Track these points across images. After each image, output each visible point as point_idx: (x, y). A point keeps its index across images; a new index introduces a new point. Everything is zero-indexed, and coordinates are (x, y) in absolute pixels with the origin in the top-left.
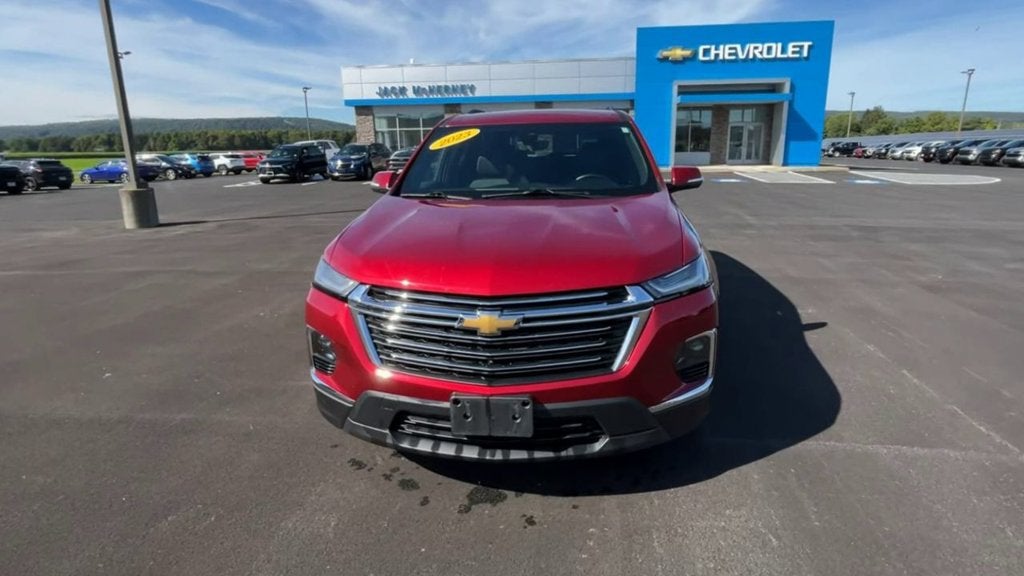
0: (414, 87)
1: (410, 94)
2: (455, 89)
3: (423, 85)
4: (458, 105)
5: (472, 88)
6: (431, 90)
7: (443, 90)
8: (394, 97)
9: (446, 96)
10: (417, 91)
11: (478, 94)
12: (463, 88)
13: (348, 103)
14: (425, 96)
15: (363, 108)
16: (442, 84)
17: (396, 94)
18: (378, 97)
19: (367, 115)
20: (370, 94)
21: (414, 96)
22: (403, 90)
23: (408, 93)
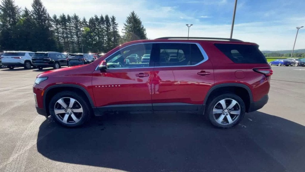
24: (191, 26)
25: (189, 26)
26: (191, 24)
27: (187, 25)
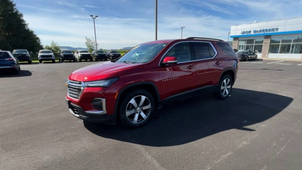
0: (254, 30)
1: (252, 33)
2: (270, 30)
3: (257, 30)
4: (270, 36)
5: (277, 29)
6: (260, 31)
7: (265, 31)
8: (246, 34)
9: (266, 33)
10: (255, 32)
11: (279, 31)
12: (273, 30)
13: (231, 37)
14: (258, 33)
15: (236, 38)
16: (265, 29)
17: (247, 33)
18: (241, 34)
19: (236, 40)
20: (239, 34)
21: (253, 33)
22: (250, 32)
23: (251, 33)
24: (96, 18)
25: (94, 17)
26: (96, 16)
27: (91, 16)
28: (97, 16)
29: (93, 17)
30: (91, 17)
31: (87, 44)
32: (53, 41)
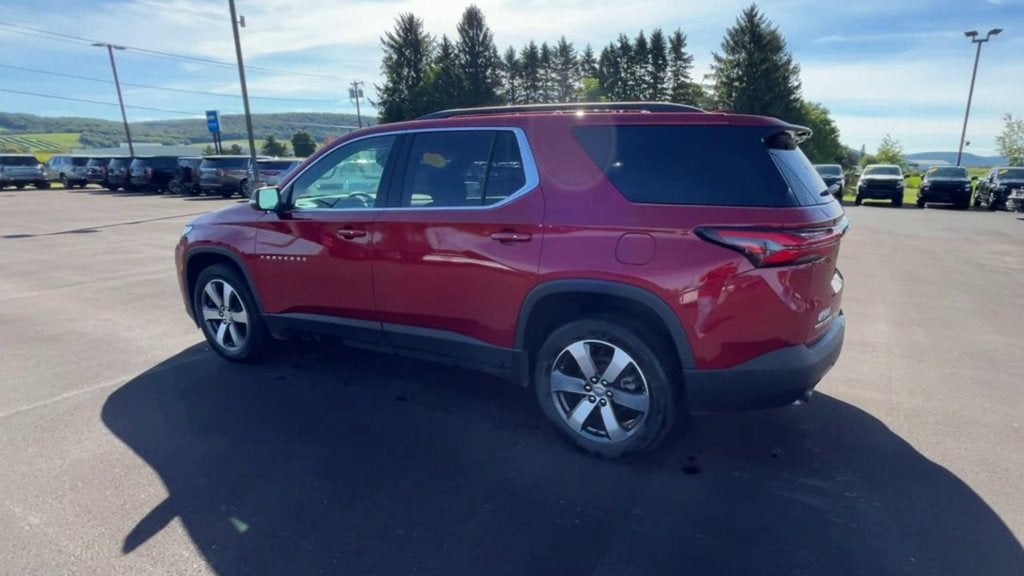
24: (992, 37)
25: (981, 36)
26: (991, 29)
27: (968, 34)
28: (996, 32)
29: (977, 38)
30: (971, 38)
31: (1004, 142)
32: (888, 135)
